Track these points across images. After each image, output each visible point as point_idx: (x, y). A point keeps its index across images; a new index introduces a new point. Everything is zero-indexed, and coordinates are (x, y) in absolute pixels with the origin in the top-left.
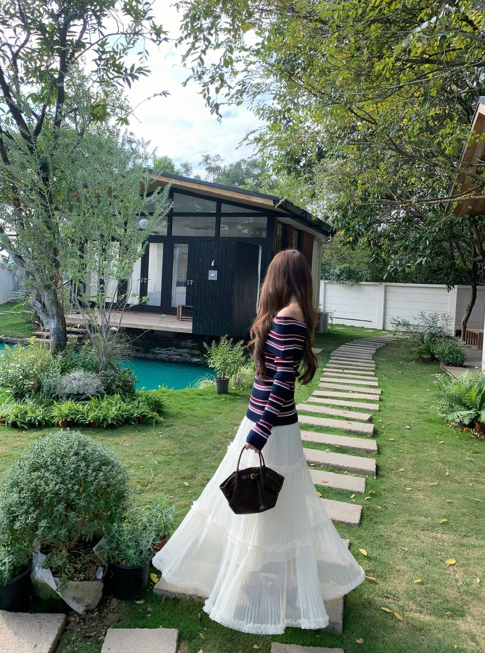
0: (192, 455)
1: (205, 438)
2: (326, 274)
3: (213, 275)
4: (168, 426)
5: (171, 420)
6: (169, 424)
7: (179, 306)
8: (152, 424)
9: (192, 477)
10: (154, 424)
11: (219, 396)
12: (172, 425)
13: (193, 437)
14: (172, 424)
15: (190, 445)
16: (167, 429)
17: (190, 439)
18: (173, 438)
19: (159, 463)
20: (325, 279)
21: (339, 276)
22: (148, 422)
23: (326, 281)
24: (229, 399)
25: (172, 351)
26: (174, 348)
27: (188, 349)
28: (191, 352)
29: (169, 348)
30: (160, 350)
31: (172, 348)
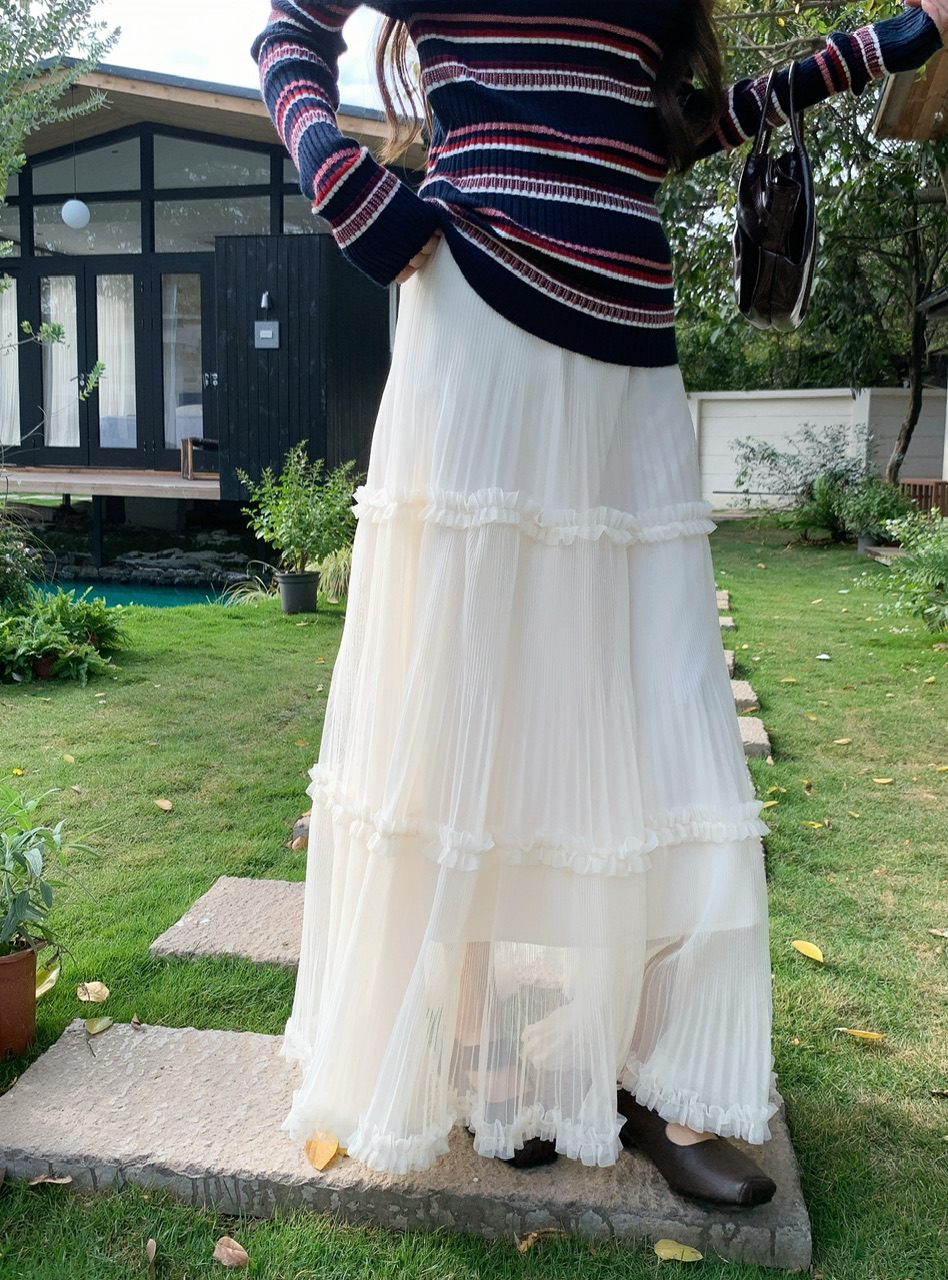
0: (197, 738)
1: (241, 699)
3: (266, 334)
4: (128, 682)
5: (140, 669)
6: (131, 677)
7: (185, 442)
8: (78, 678)
9: (189, 787)
10: (84, 677)
11: (290, 618)
12: (144, 680)
13: (204, 699)
14: (143, 676)
15: (191, 717)
16: (126, 688)
17: (196, 704)
18: (139, 704)
19: (80, 760)
22: (66, 674)
24: (322, 624)
25: (173, 557)
26: (178, 549)
27: (215, 552)
28: (224, 558)
29: (165, 552)
30: (140, 556)
31: (172, 551)
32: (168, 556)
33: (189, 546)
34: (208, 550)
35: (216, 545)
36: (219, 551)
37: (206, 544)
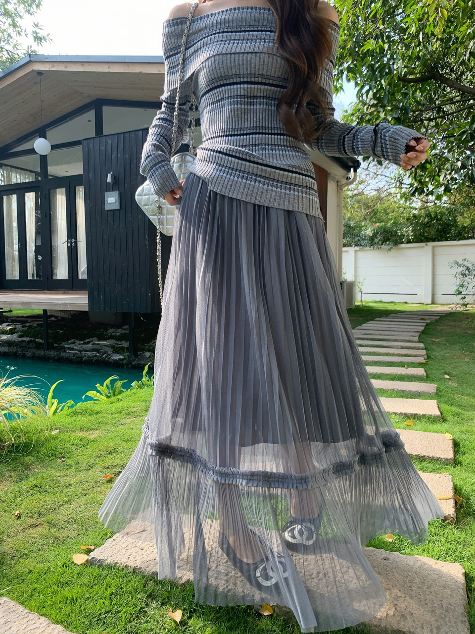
2: (356, 239)
3: (112, 200)
20: (356, 245)
21: (372, 239)
23: (357, 248)
25: (91, 343)
26: (95, 339)
27: (114, 340)
28: (117, 344)
29: (87, 341)
30: (74, 343)
31: (91, 339)
32: (88, 343)
33: (101, 338)
34: (112, 339)
35: (116, 336)
36: (117, 341)
37: (111, 335)
